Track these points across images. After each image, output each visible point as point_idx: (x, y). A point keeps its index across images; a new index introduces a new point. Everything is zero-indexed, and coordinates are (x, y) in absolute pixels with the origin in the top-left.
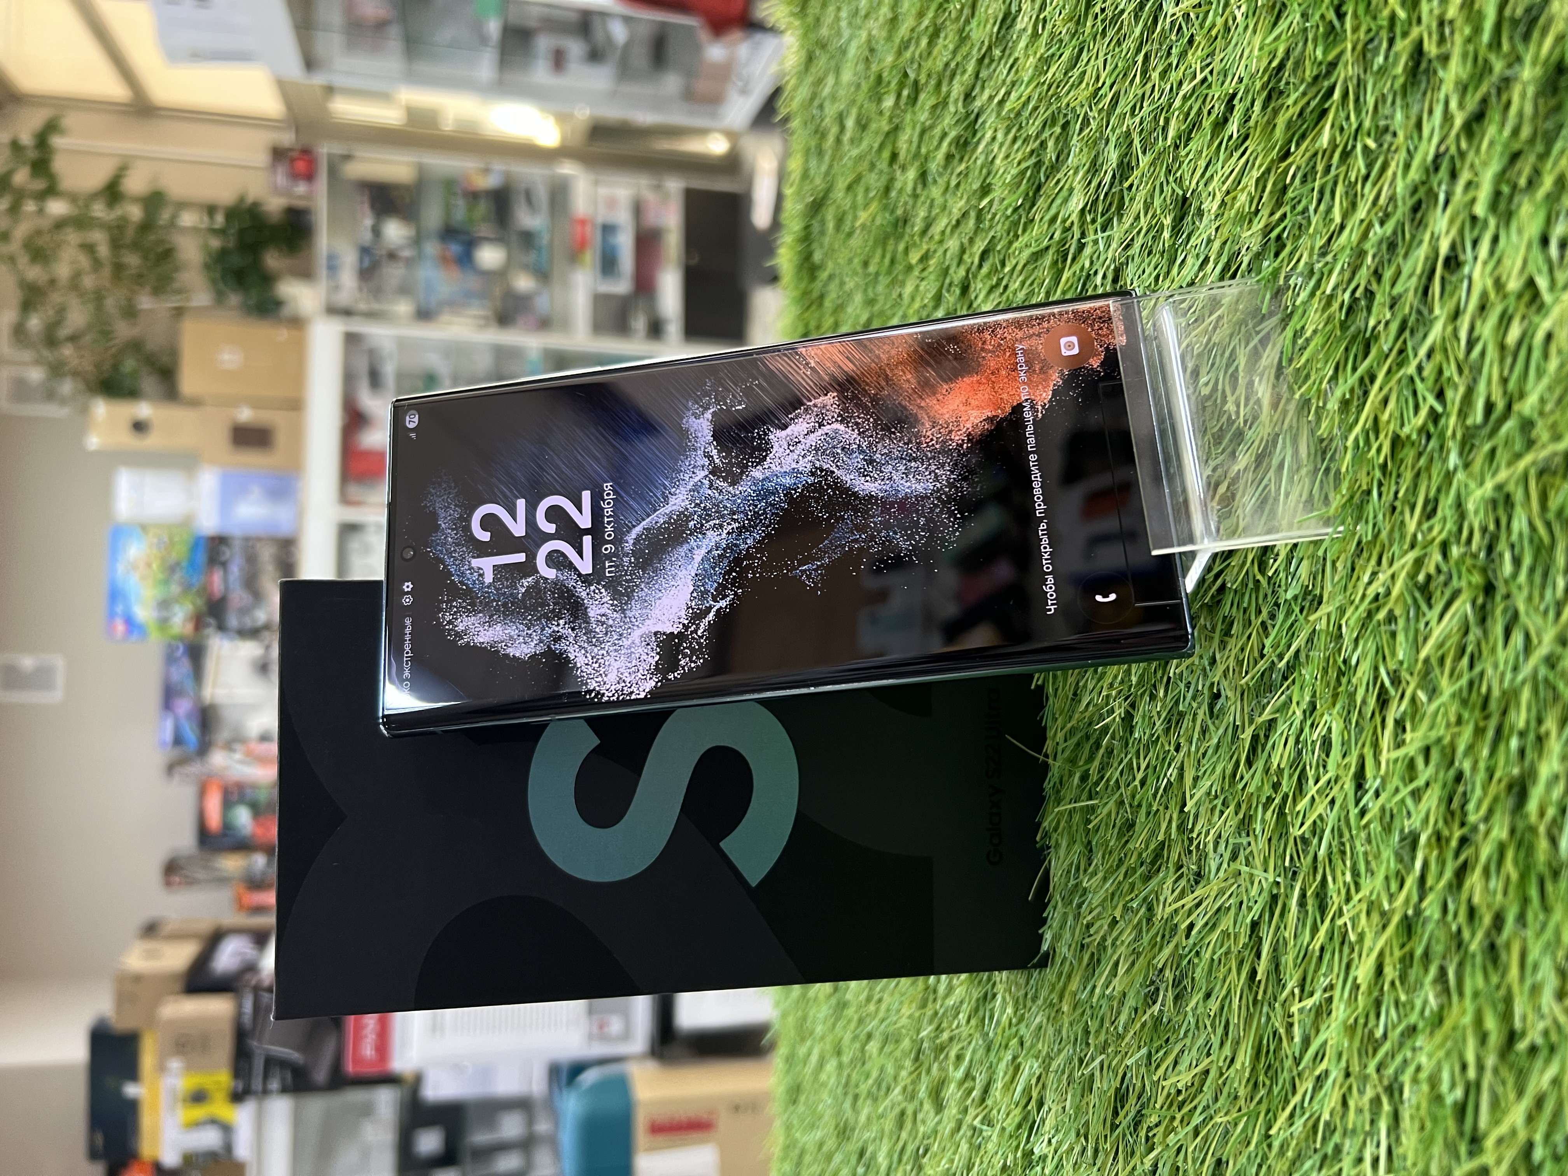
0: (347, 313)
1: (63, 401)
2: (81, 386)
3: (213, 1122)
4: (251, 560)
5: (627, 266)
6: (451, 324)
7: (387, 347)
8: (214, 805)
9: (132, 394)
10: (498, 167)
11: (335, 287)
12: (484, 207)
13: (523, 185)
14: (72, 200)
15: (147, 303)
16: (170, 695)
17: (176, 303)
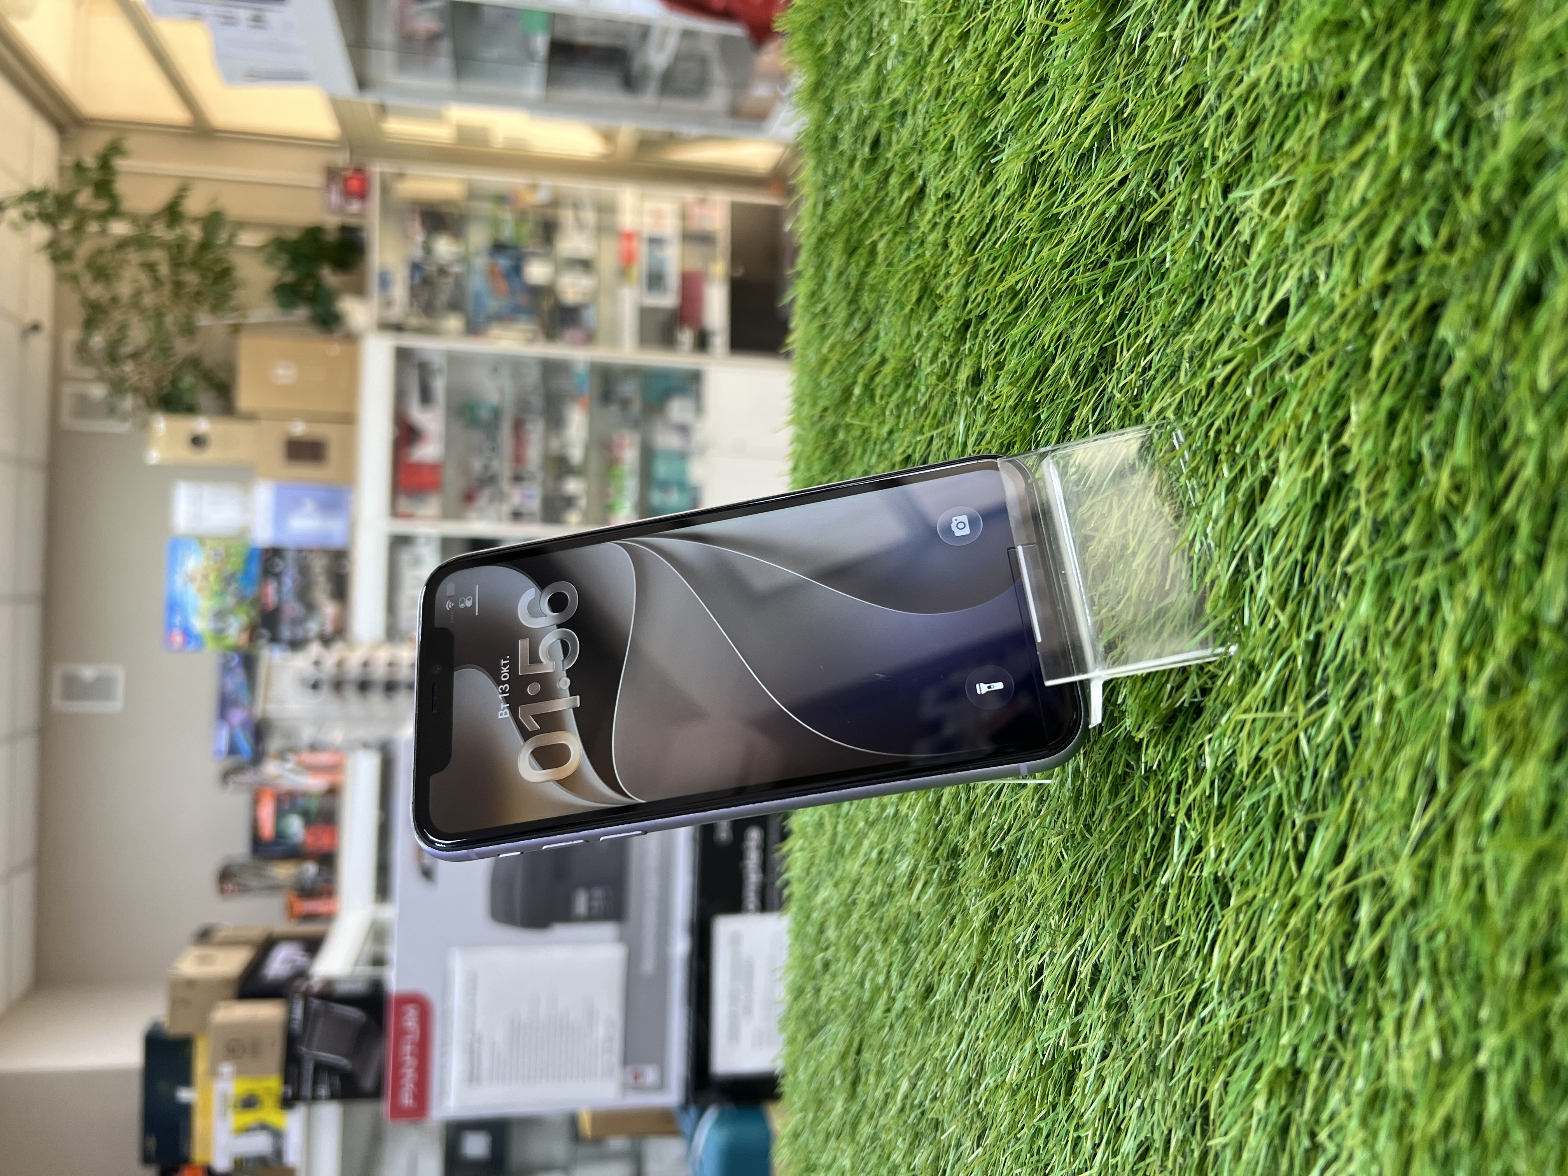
0: (398, 328)
1: (124, 417)
2: (141, 402)
3: (263, 1127)
4: (304, 571)
5: (673, 280)
6: (499, 338)
7: (438, 361)
8: (267, 813)
9: (191, 409)
10: (546, 183)
11: (386, 303)
12: (532, 223)
13: (570, 201)
14: (134, 220)
15: (205, 320)
16: (225, 704)
17: (233, 319)
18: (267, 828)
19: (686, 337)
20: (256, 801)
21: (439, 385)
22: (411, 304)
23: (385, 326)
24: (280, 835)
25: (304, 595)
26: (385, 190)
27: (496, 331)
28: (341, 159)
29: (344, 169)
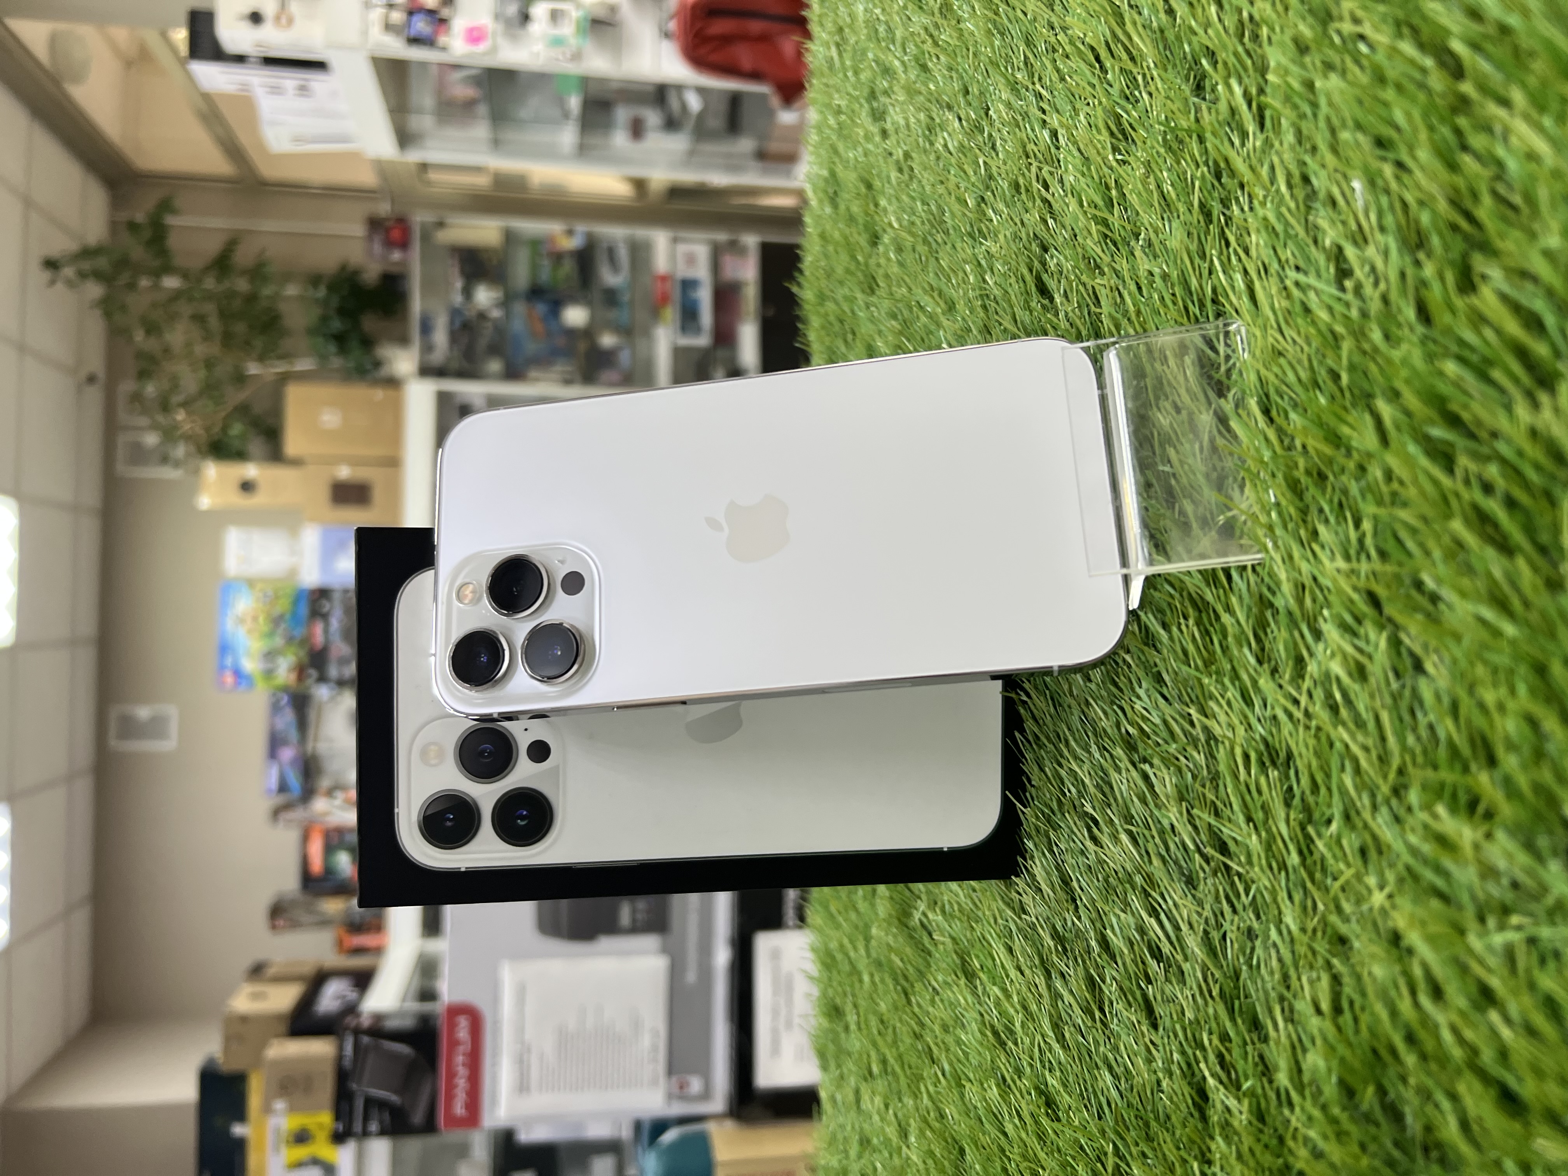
0: (440, 372)
1: (177, 464)
2: (192, 448)
3: (315, 1162)
5: (706, 317)
6: (537, 380)
7: (478, 404)
8: (316, 849)
9: (240, 455)
10: (582, 228)
11: (427, 348)
12: (568, 267)
13: (605, 245)
14: (185, 275)
15: (253, 369)
16: (275, 743)
17: (281, 368)
18: (317, 864)
19: (719, 368)
20: (305, 838)
22: (452, 349)
23: (426, 371)
24: (329, 871)
25: (350, 634)
26: (427, 239)
27: (533, 374)
28: (384, 209)
29: (385, 219)
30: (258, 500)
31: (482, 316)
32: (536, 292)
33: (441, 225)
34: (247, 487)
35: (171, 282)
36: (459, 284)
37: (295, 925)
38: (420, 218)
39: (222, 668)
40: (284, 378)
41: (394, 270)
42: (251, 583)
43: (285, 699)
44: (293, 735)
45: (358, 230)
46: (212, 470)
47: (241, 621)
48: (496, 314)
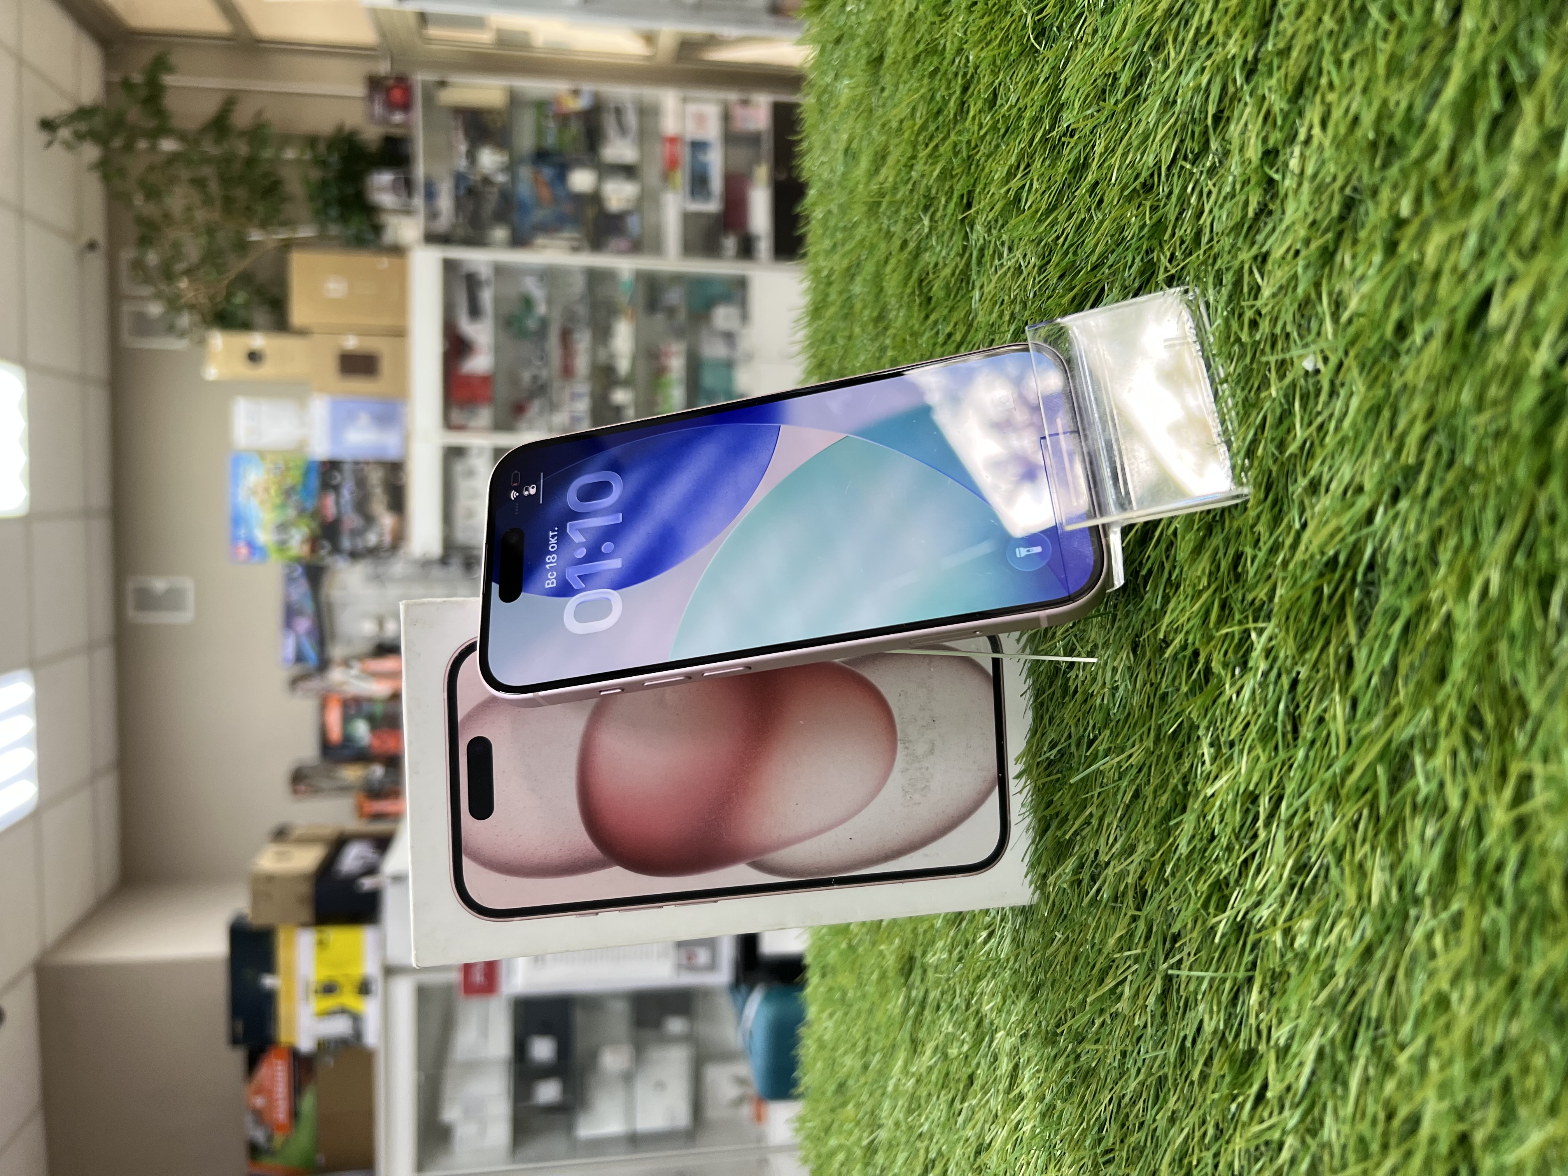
0: (445, 239)
1: (182, 334)
2: (197, 318)
3: (343, 1011)
4: (361, 483)
5: (716, 183)
6: (544, 247)
7: (485, 272)
8: (334, 718)
9: (247, 327)
10: (588, 87)
11: (432, 215)
12: (575, 128)
13: (612, 105)
14: (182, 136)
15: (255, 235)
16: (290, 614)
17: (283, 234)
18: (335, 733)
19: (730, 243)
20: (323, 706)
21: (487, 297)
22: (457, 215)
23: (432, 238)
24: (348, 739)
25: (362, 506)
26: (429, 100)
27: (540, 241)
28: (383, 68)
29: (386, 78)
30: (265, 370)
31: (487, 181)
32: (541, 156)
33: (442, 84)
34: (254, 357)
35: (168, 145)
36: (463, 148)
37: (316, 791)
38: (420, 78)
39: (235, 539)
40: (287, 246)
41: (397, 132)
42: (261, 454)
43: (300, 570)
44: (308, 606)
45: (359, 90)
46: (218, 340)
47: (254, 493)
48: (501, 178)
